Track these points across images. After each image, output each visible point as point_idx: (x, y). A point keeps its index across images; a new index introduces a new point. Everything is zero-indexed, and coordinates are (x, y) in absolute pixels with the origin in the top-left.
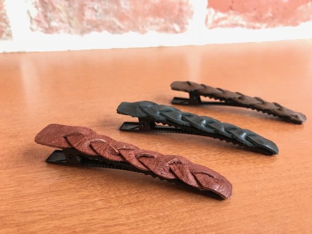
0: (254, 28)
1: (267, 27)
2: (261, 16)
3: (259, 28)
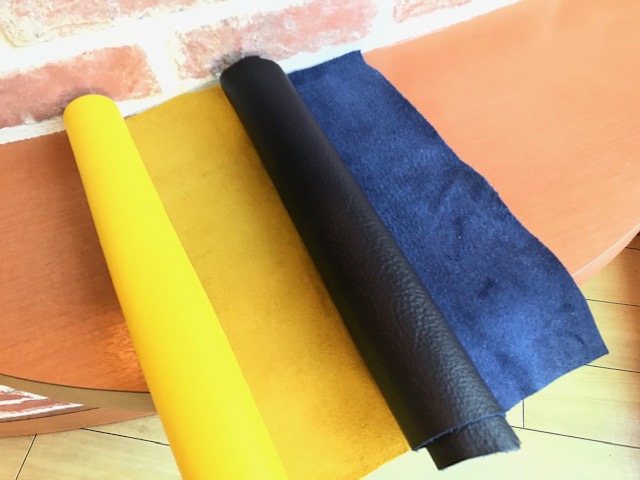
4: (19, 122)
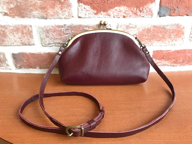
0: (174, 66)
1: (180, 66)
2: (177, 61)
3: (176, 66)
4: (35, 68)
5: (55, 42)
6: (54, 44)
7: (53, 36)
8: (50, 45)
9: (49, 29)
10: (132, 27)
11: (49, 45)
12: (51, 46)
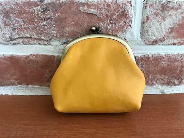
5: (21, 36)
6: (21, 40)
7: (18, 23)
8: (14, 42)
9: (10, 8)
10: (173, 8)
11: (12, 42)
12: (15, 44)
